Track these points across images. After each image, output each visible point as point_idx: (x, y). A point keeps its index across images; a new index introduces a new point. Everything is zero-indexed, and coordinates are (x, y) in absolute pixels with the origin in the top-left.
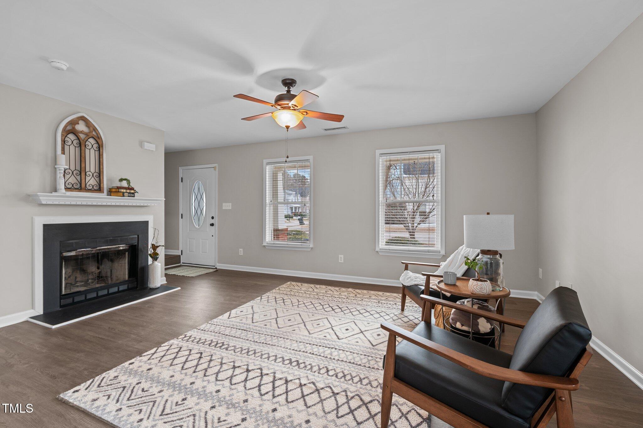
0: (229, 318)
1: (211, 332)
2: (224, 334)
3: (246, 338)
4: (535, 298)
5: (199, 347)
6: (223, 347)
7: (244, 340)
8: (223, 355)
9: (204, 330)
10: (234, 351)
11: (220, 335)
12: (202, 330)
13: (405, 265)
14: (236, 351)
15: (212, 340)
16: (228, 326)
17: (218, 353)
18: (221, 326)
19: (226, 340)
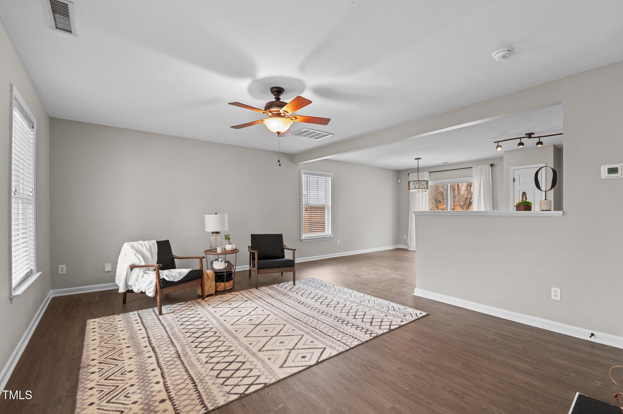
0: (325, 348)
1: (347, 334)
2: (335, 328)
3: (319, 321)
4: (52, 296)
5: (357, 322)
6: (338, 319)
7: (321, 320)
8: (340, 314)
9: (354, 338)
10: (331, 315)
11: (339, 329)
12: (356, 338)
13: (160, 271)
14: (330, 315)
15: (347, 325)
16: (329, 337)
17: (343, 316)
18: (335, 339)
19: (336, 323)
